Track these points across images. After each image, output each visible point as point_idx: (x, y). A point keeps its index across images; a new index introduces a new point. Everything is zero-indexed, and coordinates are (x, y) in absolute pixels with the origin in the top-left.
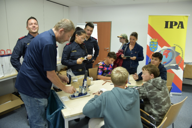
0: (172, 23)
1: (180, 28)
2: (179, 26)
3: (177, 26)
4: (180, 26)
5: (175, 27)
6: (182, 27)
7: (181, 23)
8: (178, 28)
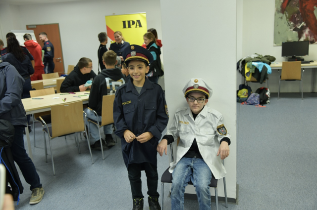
0: (129, 22)
1: (138, 27)
2: (136, 25)
3: (135, 25)
4: (138, 24)
5: (133, 27)
6: (140, 26)
7: (139, 21)
8: (136, 27)
